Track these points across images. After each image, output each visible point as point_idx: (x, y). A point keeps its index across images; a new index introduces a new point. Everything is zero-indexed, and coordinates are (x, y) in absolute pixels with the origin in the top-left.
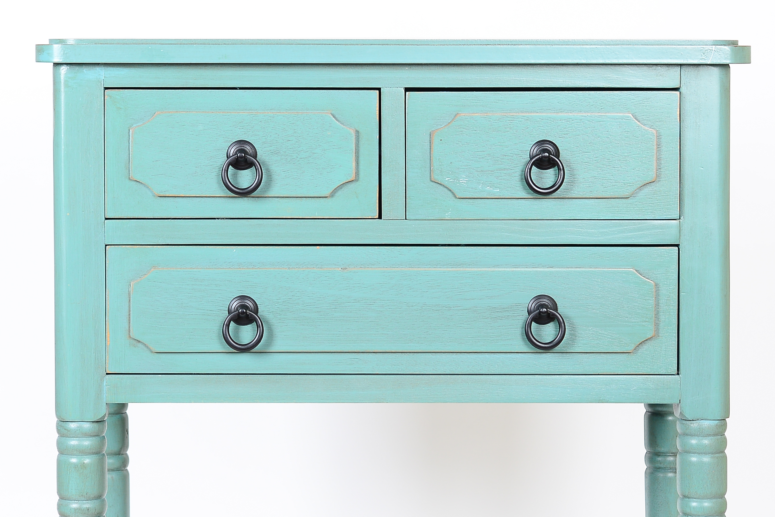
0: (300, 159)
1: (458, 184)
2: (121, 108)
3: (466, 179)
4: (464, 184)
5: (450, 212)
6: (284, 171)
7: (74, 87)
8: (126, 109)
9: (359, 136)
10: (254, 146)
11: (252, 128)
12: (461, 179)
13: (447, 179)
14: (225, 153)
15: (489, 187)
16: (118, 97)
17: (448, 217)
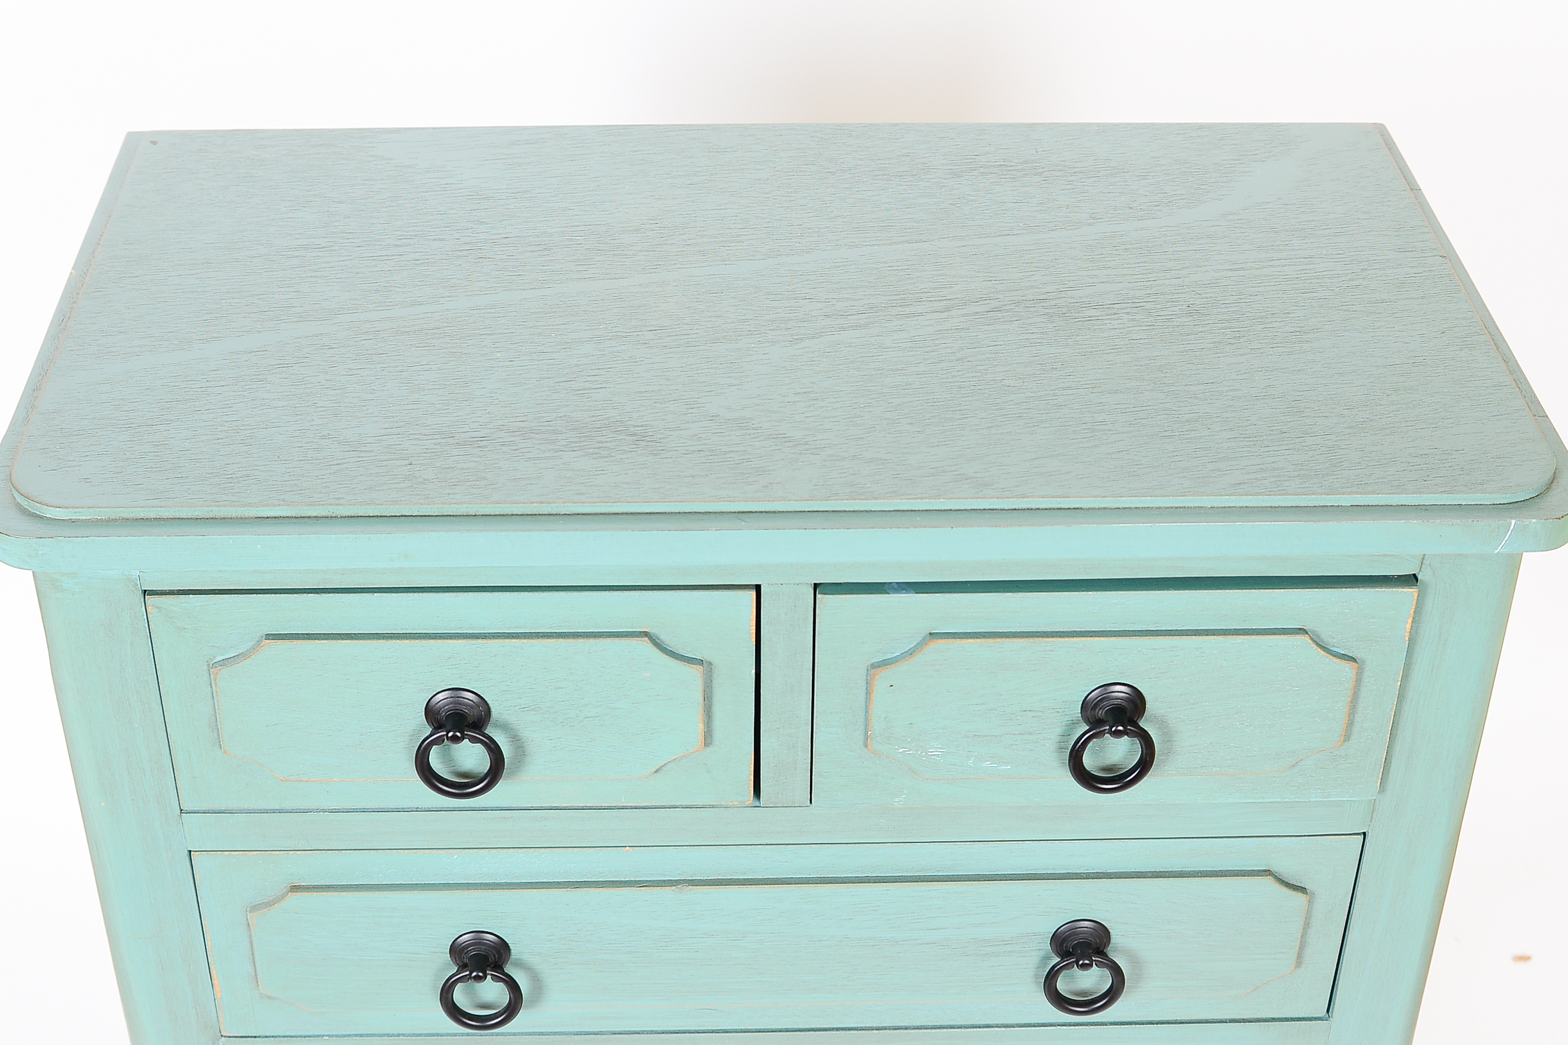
0: (584, 718)
1: (924, 759)
2: (185, 628)
3: (942, 750)
4: (938, 758)
5: (904, 796)
6: (551, 739)
7: (75, 592)
8: (196, 629)
9: (712, 671)
10: (484, 697)
11: (477, 667)
12: (930, 750)
13: (901, 750)
14: (420, 711)
15: (990, 763)
16: (175, 608)
17: (899, 804)
